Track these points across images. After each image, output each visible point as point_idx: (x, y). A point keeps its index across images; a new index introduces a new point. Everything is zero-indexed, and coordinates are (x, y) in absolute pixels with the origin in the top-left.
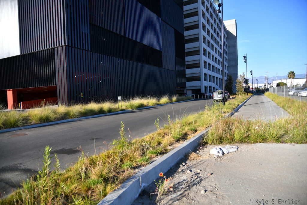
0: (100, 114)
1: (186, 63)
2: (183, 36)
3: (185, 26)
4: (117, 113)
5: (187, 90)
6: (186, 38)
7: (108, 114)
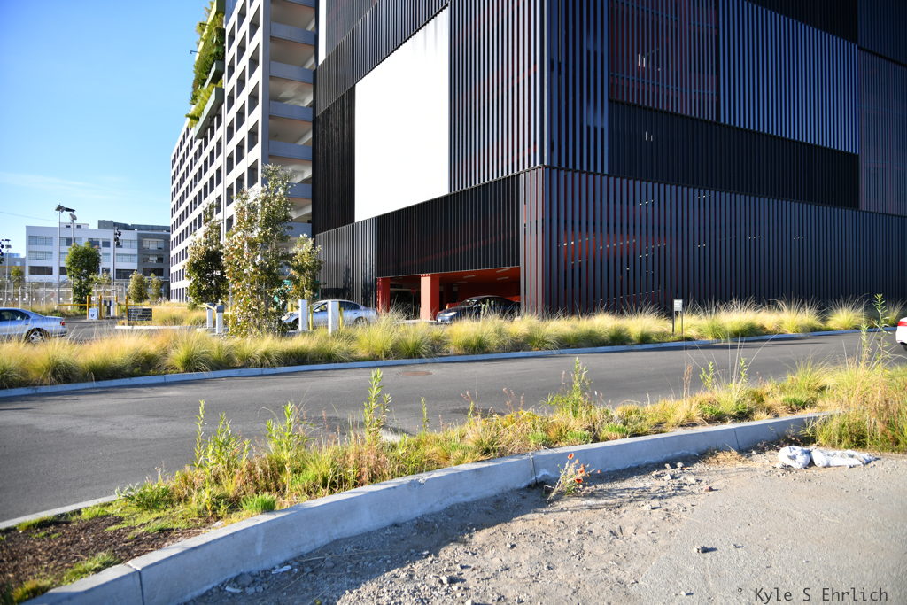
0: (614, 345)
4: (664, 345)
7: (639, 347)
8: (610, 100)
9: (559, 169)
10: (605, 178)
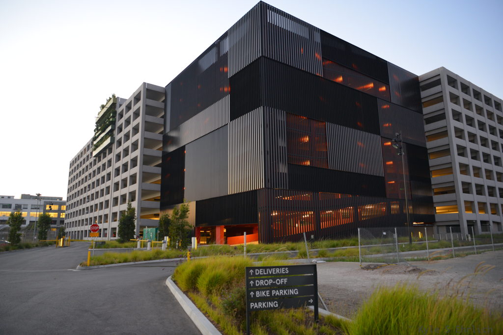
1: (433, 187)
2: (426, 149)
3: (427, 134)
5: (438, 226)
6: (429, 151)
8: (288, 164)
9: (271, 189)
10: (287, 191)
